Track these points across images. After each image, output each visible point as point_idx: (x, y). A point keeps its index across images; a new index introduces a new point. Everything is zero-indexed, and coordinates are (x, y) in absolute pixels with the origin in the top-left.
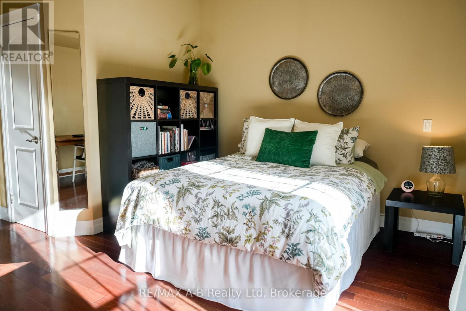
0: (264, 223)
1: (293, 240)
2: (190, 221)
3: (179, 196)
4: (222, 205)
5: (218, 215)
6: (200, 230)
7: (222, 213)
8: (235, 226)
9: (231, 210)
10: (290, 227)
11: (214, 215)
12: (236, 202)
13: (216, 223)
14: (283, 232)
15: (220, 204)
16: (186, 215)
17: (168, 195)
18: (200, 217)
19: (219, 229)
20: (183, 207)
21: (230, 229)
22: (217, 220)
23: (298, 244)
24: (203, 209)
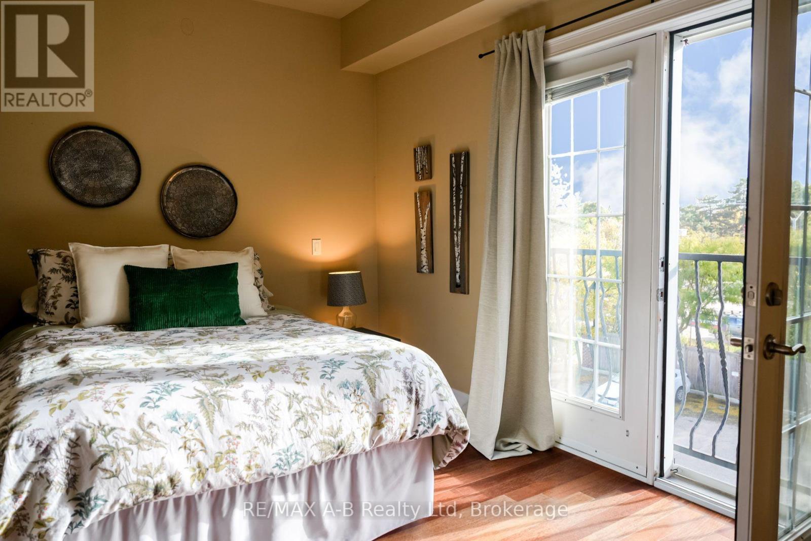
0: (382, 398)
1: (425, 405)
2: (255, 448)
3: (207, 412)
4: (304, 398)
5: (303, 416)
6: (280, 454)
7: (310, 410)
8: (340, 421)
9: (323, 400)
10: (417, 390)
11: (297, 417)
12: (324, 384)
13: (306, 430)
14: (410, 400)
15: (300, 397)
16: (242, 441)
17: (180, 420)
18: (272, 432)
19: (316, 437)
20: (229, 429)
21: (333, 429)
22: (306, 425)
23: (434, 406)
24: (273, 416)
